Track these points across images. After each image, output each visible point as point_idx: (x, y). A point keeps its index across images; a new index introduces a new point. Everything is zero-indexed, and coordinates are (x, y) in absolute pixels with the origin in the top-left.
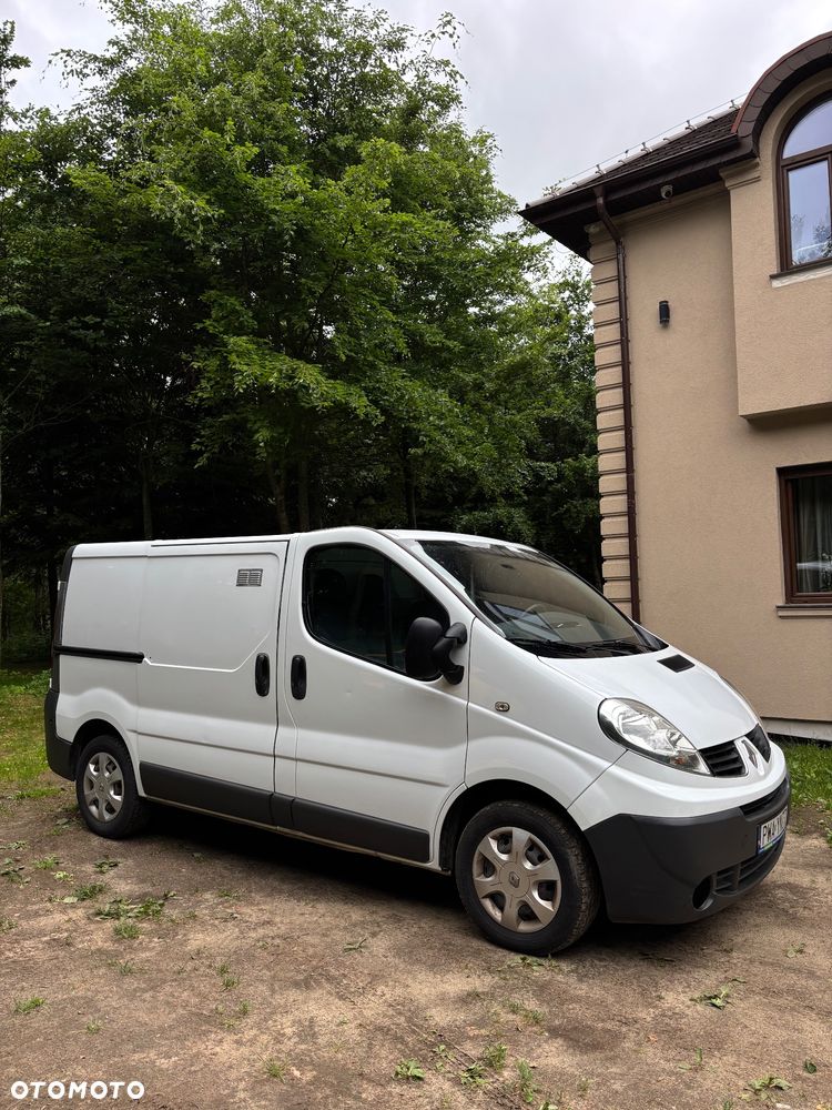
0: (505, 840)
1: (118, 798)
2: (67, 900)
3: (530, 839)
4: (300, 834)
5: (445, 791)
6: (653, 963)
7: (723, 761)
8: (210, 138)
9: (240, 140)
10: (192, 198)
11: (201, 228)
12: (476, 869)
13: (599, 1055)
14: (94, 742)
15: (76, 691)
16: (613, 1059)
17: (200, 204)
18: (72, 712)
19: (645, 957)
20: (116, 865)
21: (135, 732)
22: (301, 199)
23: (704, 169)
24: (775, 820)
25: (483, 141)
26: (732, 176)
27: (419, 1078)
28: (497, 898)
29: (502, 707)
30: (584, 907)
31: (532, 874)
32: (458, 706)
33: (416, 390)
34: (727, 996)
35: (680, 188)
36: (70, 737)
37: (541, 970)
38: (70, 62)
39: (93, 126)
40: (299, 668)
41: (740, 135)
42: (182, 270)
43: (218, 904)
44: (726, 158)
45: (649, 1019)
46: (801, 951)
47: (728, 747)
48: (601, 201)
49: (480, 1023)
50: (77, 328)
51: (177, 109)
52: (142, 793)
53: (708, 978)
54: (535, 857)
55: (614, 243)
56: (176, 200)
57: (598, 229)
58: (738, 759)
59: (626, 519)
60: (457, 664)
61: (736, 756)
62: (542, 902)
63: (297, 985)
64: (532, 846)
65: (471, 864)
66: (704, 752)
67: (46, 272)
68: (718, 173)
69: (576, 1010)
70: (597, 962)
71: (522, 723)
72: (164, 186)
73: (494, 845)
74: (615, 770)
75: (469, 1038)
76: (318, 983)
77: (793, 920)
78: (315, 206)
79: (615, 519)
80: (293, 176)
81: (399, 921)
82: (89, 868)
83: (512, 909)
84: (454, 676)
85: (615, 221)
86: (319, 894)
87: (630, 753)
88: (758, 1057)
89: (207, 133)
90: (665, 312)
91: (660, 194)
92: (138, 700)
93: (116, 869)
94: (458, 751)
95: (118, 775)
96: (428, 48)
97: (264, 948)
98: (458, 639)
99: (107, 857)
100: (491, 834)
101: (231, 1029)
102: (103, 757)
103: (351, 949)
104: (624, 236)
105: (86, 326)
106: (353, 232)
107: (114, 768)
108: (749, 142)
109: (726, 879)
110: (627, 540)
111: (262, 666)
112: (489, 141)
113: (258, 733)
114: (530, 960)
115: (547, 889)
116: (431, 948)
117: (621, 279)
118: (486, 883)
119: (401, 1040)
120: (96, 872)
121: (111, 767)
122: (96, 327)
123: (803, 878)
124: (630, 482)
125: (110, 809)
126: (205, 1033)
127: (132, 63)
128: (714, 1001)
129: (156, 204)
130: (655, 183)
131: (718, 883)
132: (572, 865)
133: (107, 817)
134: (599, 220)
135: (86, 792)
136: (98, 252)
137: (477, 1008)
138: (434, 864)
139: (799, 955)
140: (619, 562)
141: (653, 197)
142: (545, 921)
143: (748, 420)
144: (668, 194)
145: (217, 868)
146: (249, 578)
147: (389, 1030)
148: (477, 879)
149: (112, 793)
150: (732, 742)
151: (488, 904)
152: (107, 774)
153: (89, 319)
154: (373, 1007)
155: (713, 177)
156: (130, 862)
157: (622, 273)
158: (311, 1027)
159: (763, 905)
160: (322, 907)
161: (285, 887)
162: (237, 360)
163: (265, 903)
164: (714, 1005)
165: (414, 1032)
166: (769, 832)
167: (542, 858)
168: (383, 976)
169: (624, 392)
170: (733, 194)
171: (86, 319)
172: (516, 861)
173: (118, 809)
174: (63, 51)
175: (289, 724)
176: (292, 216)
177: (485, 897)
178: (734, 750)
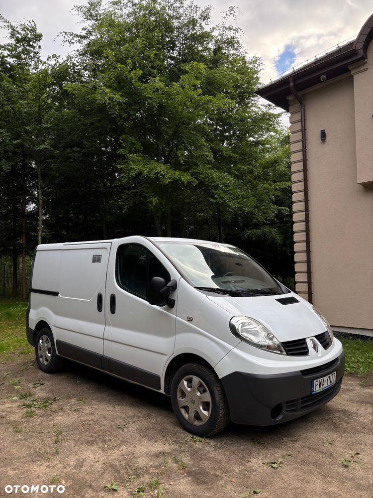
0: (190, 381)
1: (49, 355)
2: (14, 398)
3: (200, 382)
4: (113, 374)
5: (165, 358)
6: (255, 444)
7: (296, 348)
8: (120, 68)
9: (134, 68)
10: (114, 94)
11: (117, 106)
12: (179, 394)
13: (204, 486)
14: (42, 330)
15: (36, 308)
16: (209, 489)
17: (117, 96)
18: (34, 317)
19: (253, 441)
20: (43, 384)
21: (55, 326)
22: (160, 92)
23: (340, 66)
24: (325, 378)
25: (254, 62)
26: (354, 69)
27: (115, 490)
28: (186, 408)
29: (190, 319)
30: (221, 415)
31: (200, 398)
32: (172, 318)
33: (215, 174)
34: (281, 463)
35: (330, 76)
36: (33, 328)
37: (200, 444)
38: (66, 37)
39: (77, 66)
40: (113, 299)
41: (357, 49)
42: (114, 127)
43: (75, 404)
44: (350, 60)
45: (238, 471)
46: (331, 444)
47: (302, 342)
48: (292, 84)
49: (156, 467)
50: (71, 153)
51: (105, 56)
52: (57, 354)
53: (277, 454)
54: (202, 390)
55: (299, 104)
56: (107, 95)
57: (292, 98)
58: (307, 348)
59: (305, 233)
60: (172, 299)
61: (305, 346)
62: (204, 412)
63: (87, 443)
64: (201, 385)
65: (177, 392)
66: (283, 343)
67: (58, 130)
68: (347, 68)
69: (205, 464)
70: (228, 442)
71: (197, 326)
72: (101, 89)
73: (185, 383)
74: (236, 351)
75: (149, 473)
76: (97, 442)
77: (336, 428)
78: (168, 95)
79: (300, 234)
80: (157, 82)
81: (149, 416)
82: (31, 385)
83: (192, 414)
84: (171, 304)
85: (300, 94)
86: (121, 402)
87: (243, 342)
88: (280, 494)
89: (119, 65)
90: (323, 135)
91: (320, 79)
92: (57, 313)
93: (42, 386)
94: (172, 339)
95: (50, 345)
96: (224, 21)
97: (83, 425)
98: (172, 287)
99: (39, 381)
100: (185, 378)
101: (48, 460)
102: (45, 337)
103: (119, 428)
104: (304, 100)
105: (75, 152)
106: (186, 105)
107: (49, 342)
108: (361, 52)
109: (293, 405)
110: (305, 243)
111: (100, 298)
112: (258, 61)
113: (97, 328)
114: (196, 438)
115: (206, 406)
116: (155, 430)
117: (303, 121)
118: (182, 401)
119: (118, 471)
120: (33, 387)
121: (47, 341)
122: (79, 152)
123: (352, 408)
124: (307, 216)
125: (47, 360)
126: (36, 461)
127: (92, 38)
128: (273, 465)
129: (99, 97)
130: (317, 74)
131: (287, 407)
132: (216, 395)
133: (46, 363)
134: (291, 94)
135: (39, 352)
136: (79, 120)
137: (160, 460)
138: (162, 391)
139: (330, 446)
140: (302, 254)
141: (317, 81)
142: (205, 421)
143: (363, 186)
144: (324, 79)
145: (84, 388)
146: (97, 259)
147: (115, 466)
148: (178, 399)
149: (47, 353)
150: (304, 339)
151: (183, 411)
152: (46, 344)
153: (75, 149)
154: (114, 456)
155: (345, 70)
156: (50, 383)
157: (303, 118)
158: (82, 462)
159: (325, 420)
160: (118, 408)
161: (108, 398)
162: (132, 164)
163: (95, 405)
164: (272, 467)
165: (126, 468)
166: (320, 384)
167: (205, 391)
168: (127, 441)
169: (304, 173)
170: (355, 78)
171: (74, 149)
172: (193, 391)
173: (49, 360)
174: (64, 32)
175: (109, 325)
176: (157, 100)
177: (182, 408)
178: (305, 343)
